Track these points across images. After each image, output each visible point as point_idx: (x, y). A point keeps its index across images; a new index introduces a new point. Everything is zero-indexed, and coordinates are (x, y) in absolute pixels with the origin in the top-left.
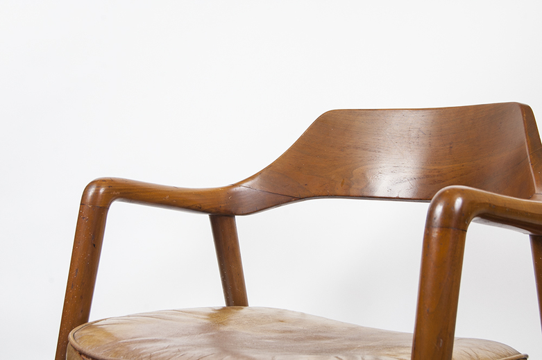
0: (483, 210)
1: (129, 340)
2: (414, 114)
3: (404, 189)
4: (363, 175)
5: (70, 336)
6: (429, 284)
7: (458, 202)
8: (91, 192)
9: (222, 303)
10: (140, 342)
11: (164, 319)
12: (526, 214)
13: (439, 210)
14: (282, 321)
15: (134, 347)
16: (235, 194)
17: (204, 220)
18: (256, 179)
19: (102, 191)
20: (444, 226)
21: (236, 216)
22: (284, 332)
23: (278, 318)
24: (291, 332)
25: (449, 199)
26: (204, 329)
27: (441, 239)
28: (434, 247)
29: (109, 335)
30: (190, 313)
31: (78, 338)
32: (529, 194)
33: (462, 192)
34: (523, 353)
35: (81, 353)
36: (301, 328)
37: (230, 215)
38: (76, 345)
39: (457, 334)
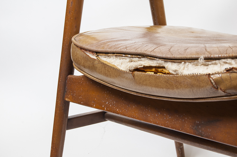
1: (110, 40)
5: (73, 39)
10: (117, 41)
11: (125, 30)
14: (193, 32)
22: (196, 37)
24: (200, 37)
30: (138, 27)
31: (76, 40)
35: (81, 48)
36: (205, 35)
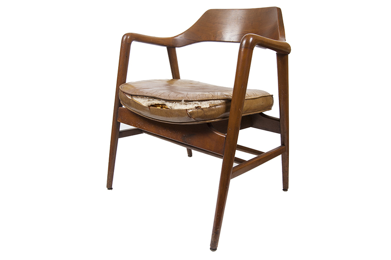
0: (259, 43)
1: (139, 88)
2: (240, 11)
3: (235, 39)
4: (221, 33)
5: (120, 87)
6: (240, 67)
7: (251, 39)
8: (125, 38)
9: (171, 77)
10: (143, 89)
12: (275, 45)
13: (244, 42)
15: (141, 90)
16: (175, 40)
17: (165, 49)
18: (183, 34)
19: (128, 37)
20: (246, 47)
21: (176, 48)
23: (191, 83)
24: (194, 87)
25: (248, 38)
26: (167, 85)
27: (245, 52)
28: (242, 54)
29: (133, 87)
31: (122, 87)
32: (277, 39)
33: (252, 36)
34: (271, 94)
35: (124, 93)
37: (174, 47)
38: (122, 90)
39: (248, 87)
